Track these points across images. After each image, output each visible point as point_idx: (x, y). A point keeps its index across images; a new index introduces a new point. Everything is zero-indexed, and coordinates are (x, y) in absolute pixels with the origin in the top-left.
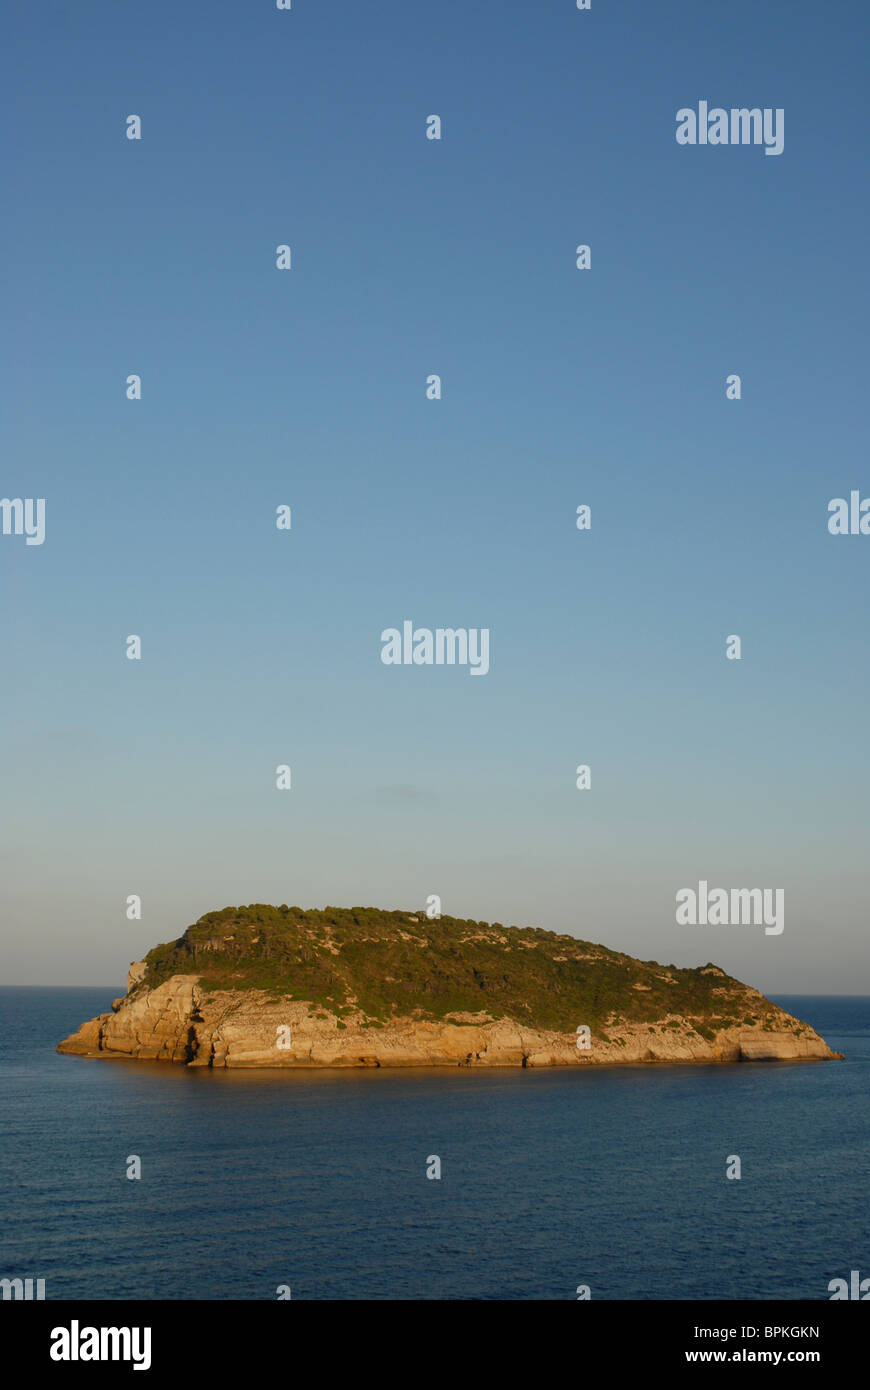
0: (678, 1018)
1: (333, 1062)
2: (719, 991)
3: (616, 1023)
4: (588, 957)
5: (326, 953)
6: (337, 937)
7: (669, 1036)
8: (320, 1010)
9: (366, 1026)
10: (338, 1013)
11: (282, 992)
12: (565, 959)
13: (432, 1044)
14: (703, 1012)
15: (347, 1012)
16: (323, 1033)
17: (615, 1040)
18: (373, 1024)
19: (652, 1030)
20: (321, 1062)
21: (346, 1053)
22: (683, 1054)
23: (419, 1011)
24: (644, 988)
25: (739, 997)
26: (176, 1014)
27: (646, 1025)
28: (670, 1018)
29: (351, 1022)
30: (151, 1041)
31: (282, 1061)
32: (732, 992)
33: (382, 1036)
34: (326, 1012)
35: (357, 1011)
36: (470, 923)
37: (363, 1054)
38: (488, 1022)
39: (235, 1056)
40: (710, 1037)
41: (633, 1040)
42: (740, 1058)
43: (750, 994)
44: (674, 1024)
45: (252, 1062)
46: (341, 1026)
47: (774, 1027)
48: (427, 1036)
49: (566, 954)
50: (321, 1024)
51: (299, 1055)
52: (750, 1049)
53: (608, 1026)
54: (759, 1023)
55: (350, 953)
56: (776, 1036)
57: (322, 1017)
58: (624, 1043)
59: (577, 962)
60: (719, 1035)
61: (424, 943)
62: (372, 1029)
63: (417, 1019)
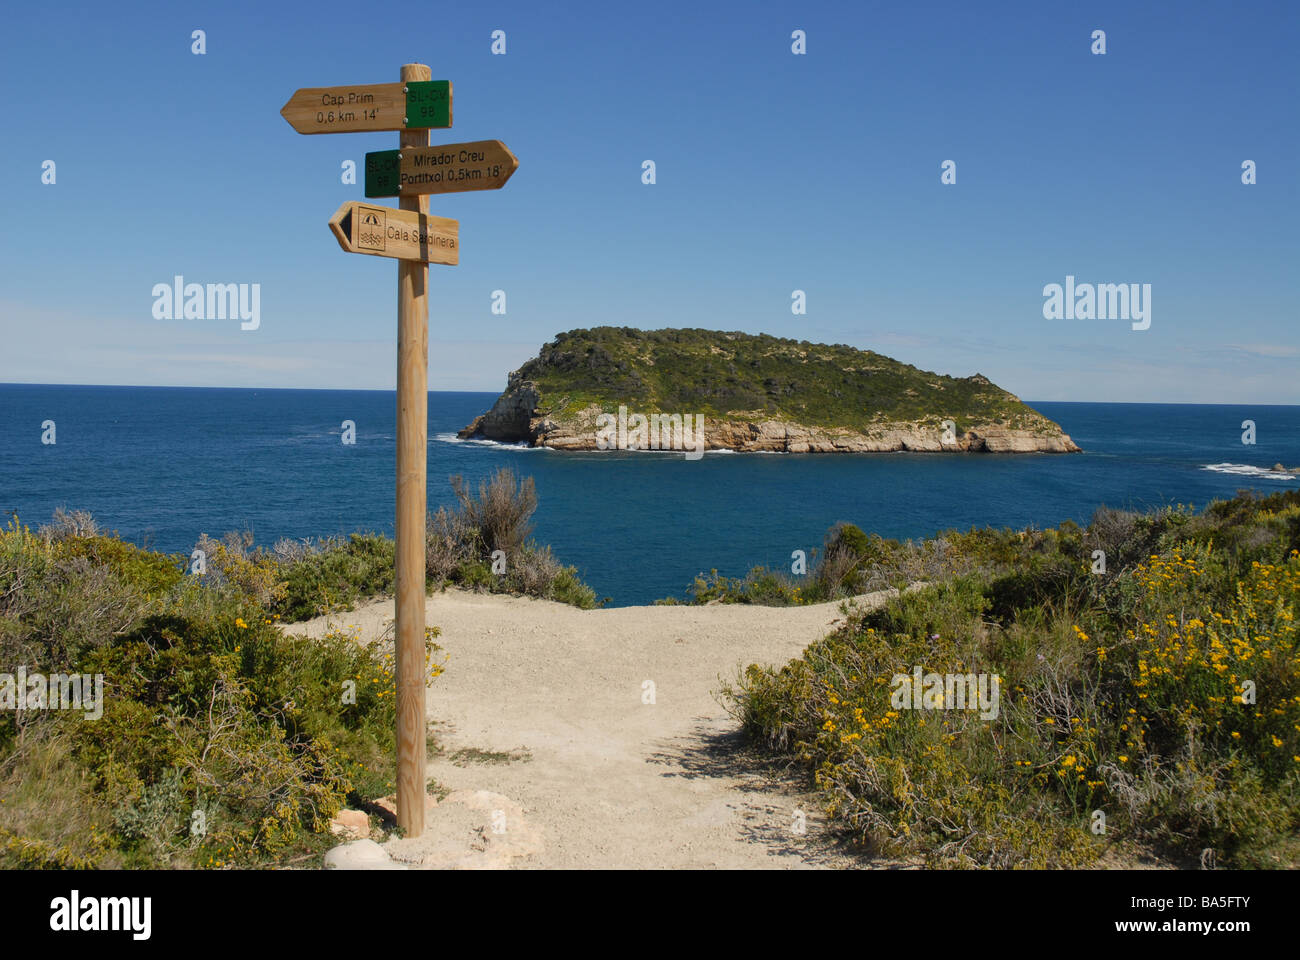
0: (936, 418)
2: (979, 396)
3: (878, 421)
4: (873, 368)
5: (642, 364)
6: (655, 352)
7: (923, 431)
12: (853, 369)
13: (713, 435)
14: (958, 413)
15: (646, 410)
17: (873, 435)
19: (909, 427)
22: (932, 445)
24: (913, 393)
25: (996, 402)
27: (906, 422)
28: (928, 417)
30: (509, 430)
32: (993, 397)
35: (653, 409)
38: (761, 418)
41: (891, 434)
42: (984, 449)
43: (1007, 399)
44: (930, 422)
47: (1020, 426)
49: (856, 365)
52: (994, 443)
53: (871, 423)
54: (1007, 423)
55: (663, 364)
56: (1020, 433)
58: (881, 436)
59: (863, 371)
60: (969, 432)
61: (731, 356)
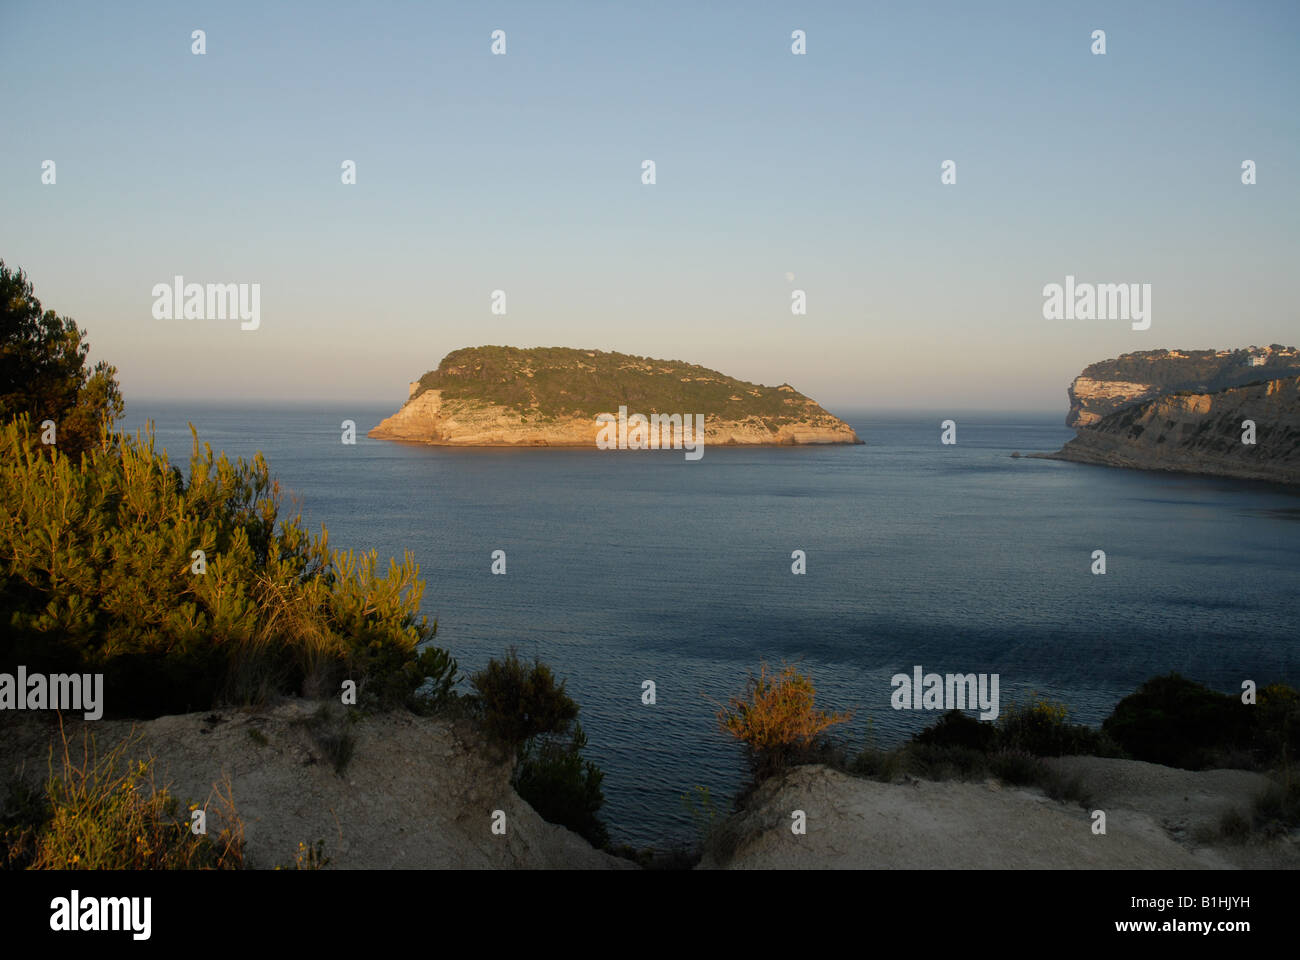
0: (755, 418)
1: (518, 443)
2: (787, 401)
3: (712, 421)
4: (706, 378)
5: (524, 376)
6: (533, 366)
7: (747, 429)
8: (511, 411)
9: (541, 421)
10: (523, 413)
11: (490, 400)
12: (690, 380)
13: (584, 433)
14: (773, 414)
15: (529, 413)
16: (511, 426)
17: (709, 431)
18: (546, 420)
19: (736, 425)
20: (508, 443)
21: (526, 438)
22: (754, 440)
23: (578, 412)
24: (737, 399)
25: (801, 405)
26: (429, 414)
27: (733, 422)
28: (750, 417)
29: (530, 419)
30: (415, 430)
31: (484, 442)
32: (797, 402)
33: (551, 427)
34: (515, 412)
35: (536, 412)
36: (632, 357)
37: (538, 438)
39: (454, 439)
40: (774, 430)
41: (722, 431)
42: (793, 443)
43: (808, 403)
44: (752, 422)
45: (465, 443)
46: (523, 421)
47: (819, 424)
48: (580, 427)
49: (690, 377)
50: (510, 420)
51: (495, 439)
52: (801, 438)
54: (809, 422)
55: (541, 376)
56: (820, 429)
57: (512, 416)
58: (715, 433)
59: (696, 382)
60: (781, 429)
61: (593, 370)
62: (545, 423)
63: (576, 417)
